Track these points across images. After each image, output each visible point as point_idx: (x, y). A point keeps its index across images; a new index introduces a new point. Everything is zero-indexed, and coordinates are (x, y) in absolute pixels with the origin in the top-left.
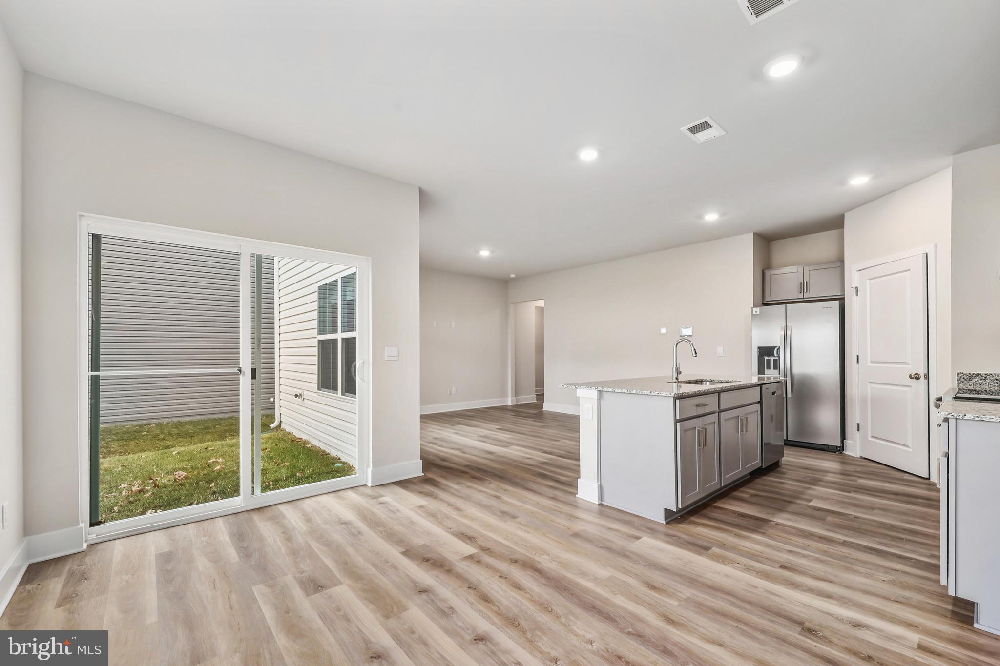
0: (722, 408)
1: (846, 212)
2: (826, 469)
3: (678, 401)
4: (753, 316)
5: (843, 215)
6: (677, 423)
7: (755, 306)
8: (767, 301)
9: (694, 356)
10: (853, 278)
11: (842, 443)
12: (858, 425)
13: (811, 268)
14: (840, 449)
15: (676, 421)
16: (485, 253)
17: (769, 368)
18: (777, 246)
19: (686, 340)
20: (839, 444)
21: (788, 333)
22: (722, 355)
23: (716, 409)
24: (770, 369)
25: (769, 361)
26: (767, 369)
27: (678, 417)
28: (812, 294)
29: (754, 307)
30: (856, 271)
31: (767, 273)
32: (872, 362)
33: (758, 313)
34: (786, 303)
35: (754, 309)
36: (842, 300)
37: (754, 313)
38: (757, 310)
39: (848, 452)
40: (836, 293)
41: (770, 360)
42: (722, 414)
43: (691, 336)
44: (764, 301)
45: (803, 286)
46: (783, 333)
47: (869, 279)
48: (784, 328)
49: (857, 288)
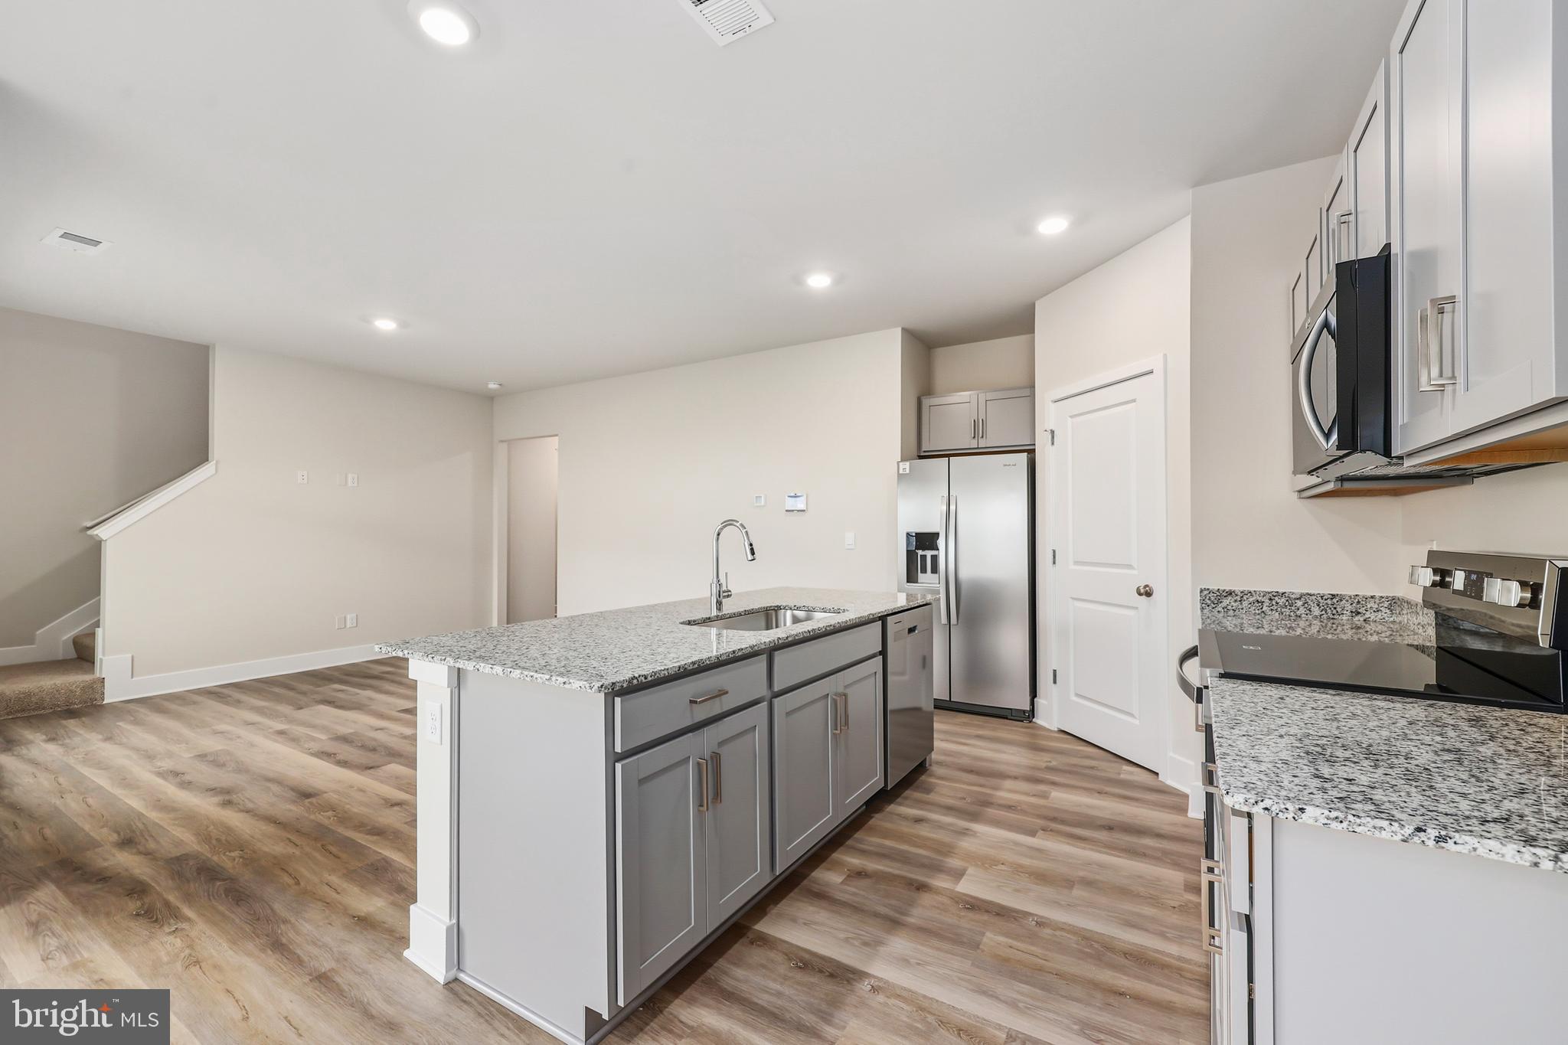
0: (776, 689)
1: (1038, 299)
2: (1003, 768)
3: (618, 700)
4: (900, 477)
5: (1033, 306)
6: (616, 764)
7: (903, 459)
8: (925, 452)
9: (750, 559)
10: (1048, 415)
11: (1032, 703)
12: (1055, 671)
13: (990, 396)
14: (1029, 715)
15: (613, 758)
16: (385, 325)
17: (924, 571)
18: (942, 354)
19: (738, 524)
20: (1027, 708)
21: (952, 507)
22: (852, 547)
23: (762, 691)
24: (926, 572)
25: (924, 557)
26: (921, 572)
27: (618, 749)
28: (991, 441)
29: (902, 461)
30: (1052, 401)
31: (926, 402)
32: (1076, 563)
33: (908, 471)
34: (948, 456)
35: (901, 464)
36: (1031, 452)
37: (901, 472)
38: (906, 466)
39: (1040, 720)
40: (1023, 440)
41: (926, 556)
42: (776, 701)
43: (804, 511)
44: (920, 451)
45: (978, 428)
46: (944, 508)
47: (1071, 417)
48: (945, 500)
49: (1053, 432)
